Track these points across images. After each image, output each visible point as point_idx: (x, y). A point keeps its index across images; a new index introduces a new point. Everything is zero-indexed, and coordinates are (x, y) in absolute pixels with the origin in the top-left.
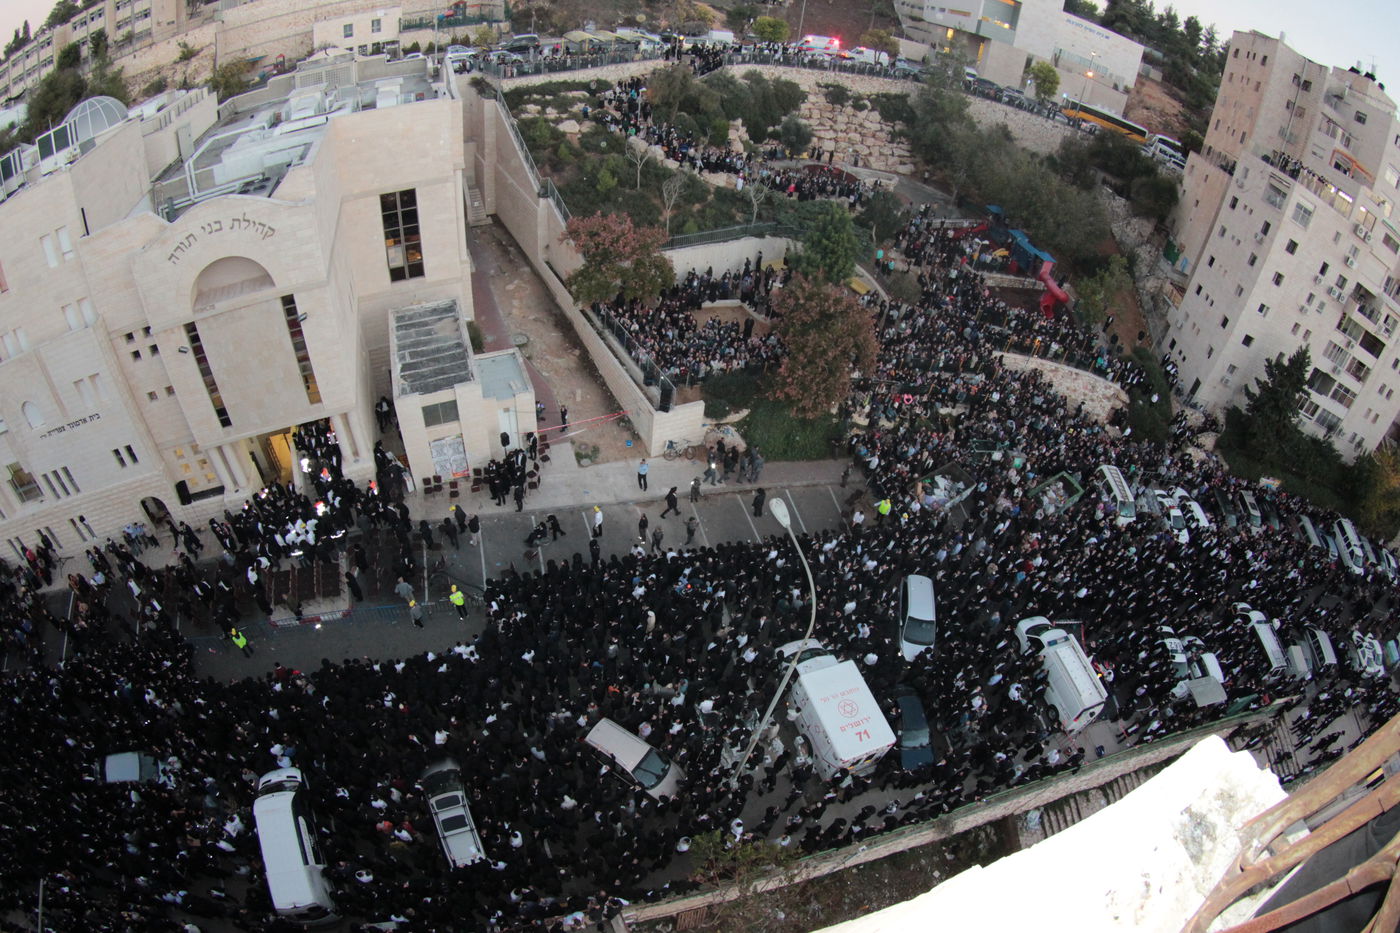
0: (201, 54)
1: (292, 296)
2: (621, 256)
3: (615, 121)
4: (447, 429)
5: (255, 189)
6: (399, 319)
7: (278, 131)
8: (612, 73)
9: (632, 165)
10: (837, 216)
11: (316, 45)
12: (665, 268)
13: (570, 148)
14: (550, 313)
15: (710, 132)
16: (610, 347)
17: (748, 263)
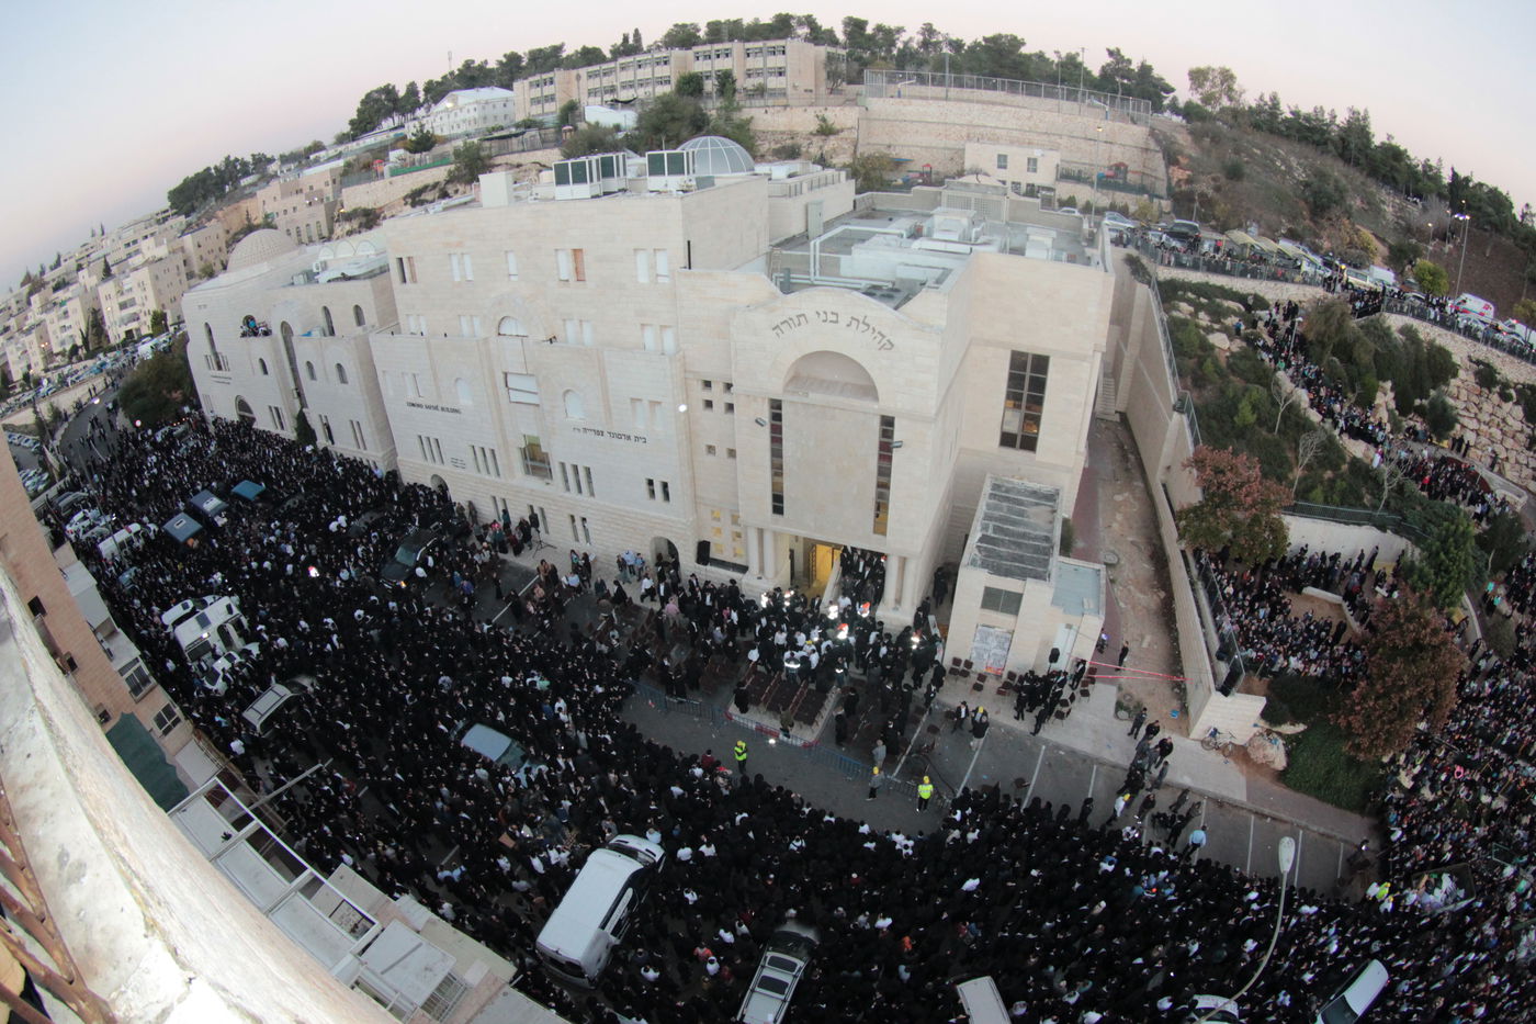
0: (842, 135)
1: (893, 418)
2: (1239, 505)
3: (1266, 348)
4: (1001, 620)
5: (883, 296)
6: (996, 487)
7: (917, 244)
8: (1272, 291)
9: (1275, 404)
10: (1461, 528)
11: (967, 166)
12: (1279, 533)
13: (1215, 362)
14: (1149, 541)
15: (1358, 387)
16: (1197, 602)
17: (1361, 557)
